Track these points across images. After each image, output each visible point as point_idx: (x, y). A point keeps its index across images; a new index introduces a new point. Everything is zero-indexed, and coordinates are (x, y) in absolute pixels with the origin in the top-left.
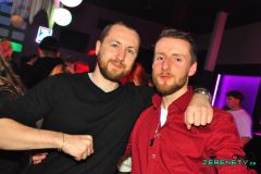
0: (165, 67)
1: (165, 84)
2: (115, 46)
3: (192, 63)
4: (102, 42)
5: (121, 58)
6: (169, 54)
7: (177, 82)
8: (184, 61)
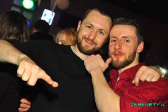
0: (117, 47)
1: (118, 60)
2: (89, 27)
3: (139, 43)
4: (82, 22)
5: (91, 38)
6: (120, 37)
7: (127, 58)
8: (132, 41)
